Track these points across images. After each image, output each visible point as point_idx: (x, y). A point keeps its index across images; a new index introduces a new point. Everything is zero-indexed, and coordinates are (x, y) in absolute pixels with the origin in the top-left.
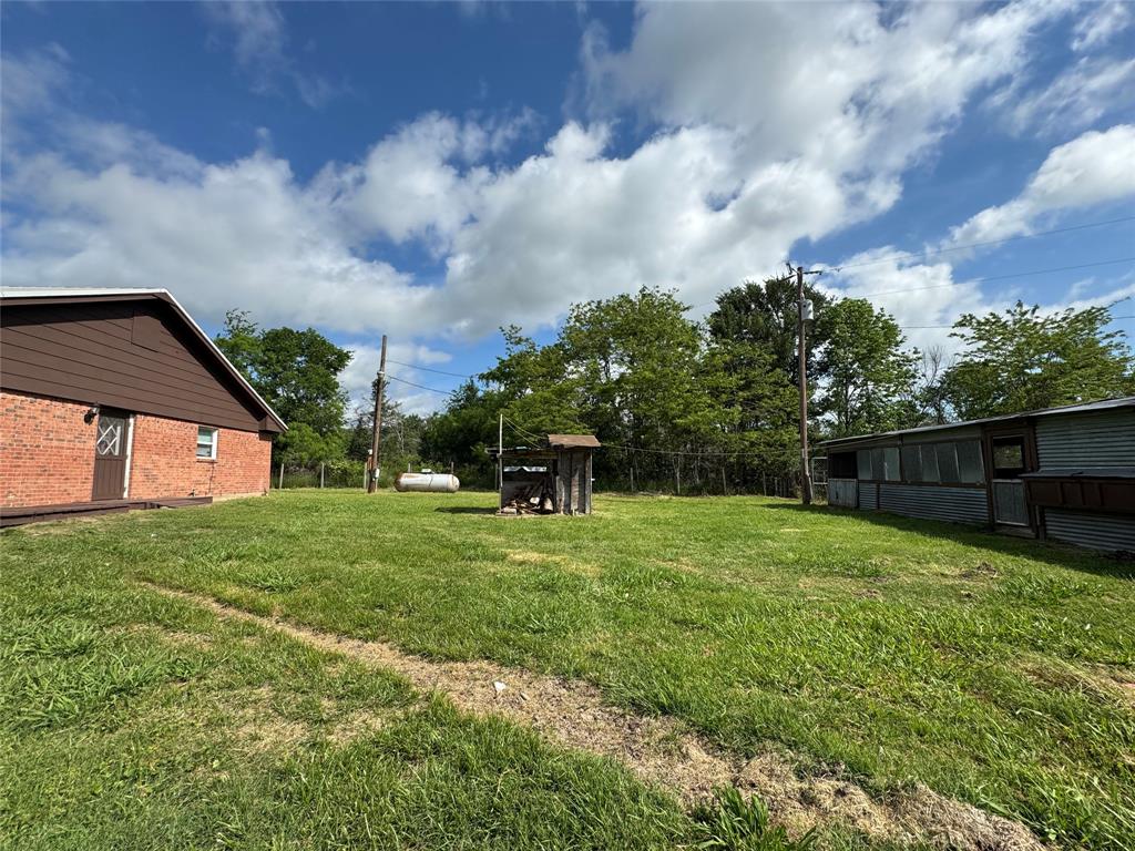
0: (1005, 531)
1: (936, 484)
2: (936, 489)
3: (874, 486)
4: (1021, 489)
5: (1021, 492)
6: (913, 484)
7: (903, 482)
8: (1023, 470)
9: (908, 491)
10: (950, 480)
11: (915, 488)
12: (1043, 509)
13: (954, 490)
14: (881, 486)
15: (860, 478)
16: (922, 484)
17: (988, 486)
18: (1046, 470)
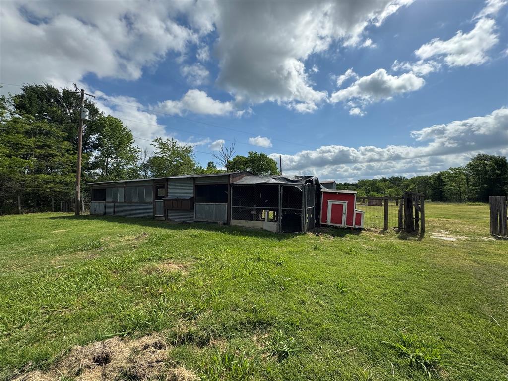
0: (157, 218)
1: (137, 203)
2: (137, 205)
3: (113, 204)
4: (163, 203)
5: (162, 205)
6: (129, 203)
7: (125, 202)
8: (163, 197)
9: (126, 206)
10: (142, 201)
11: (129, 204)
12: (168, 210)
13: (143, 205)
14: (116, 204)
15: (107, 201)
16: (132, 203)
17: (154, 203)
18: (170, 197)
